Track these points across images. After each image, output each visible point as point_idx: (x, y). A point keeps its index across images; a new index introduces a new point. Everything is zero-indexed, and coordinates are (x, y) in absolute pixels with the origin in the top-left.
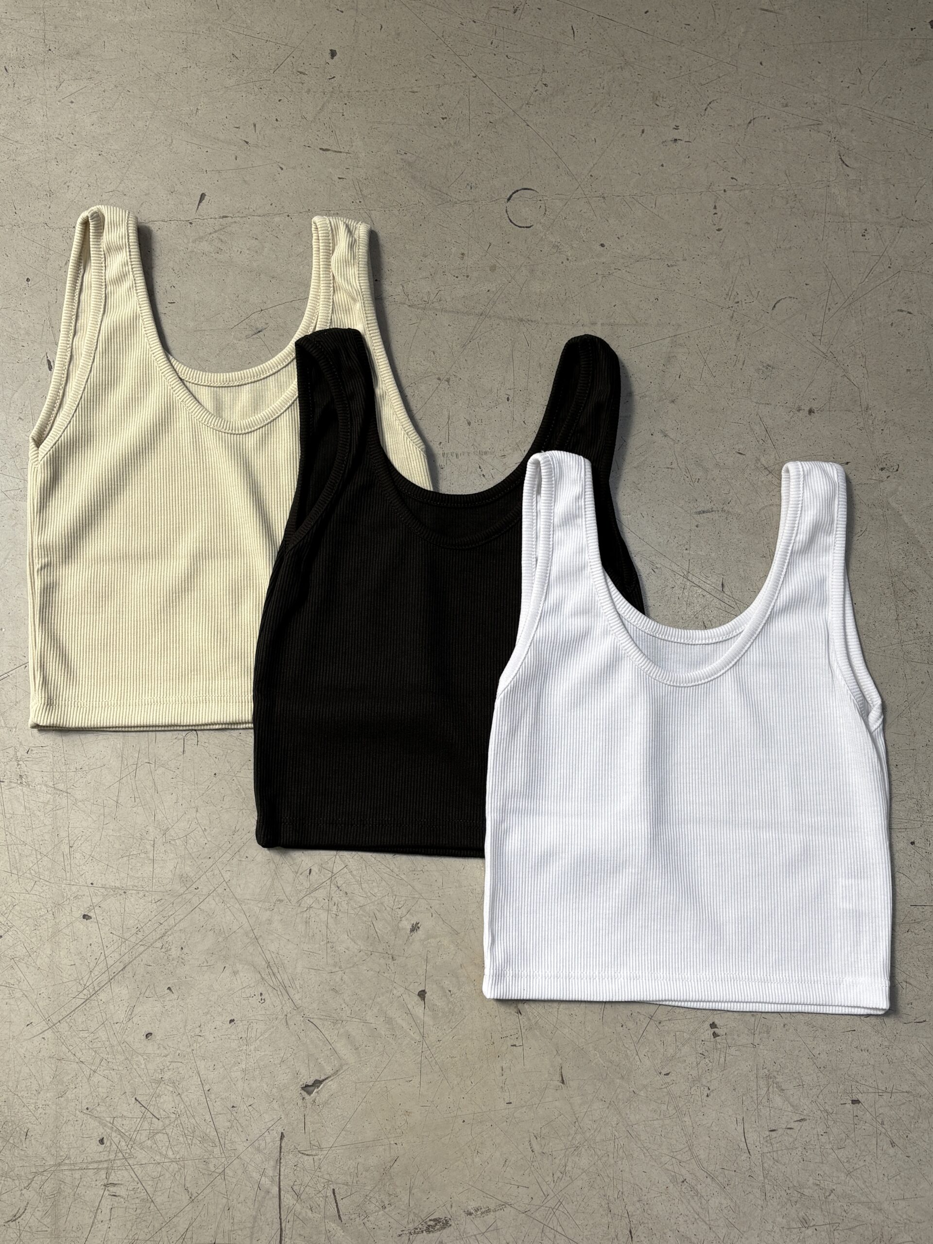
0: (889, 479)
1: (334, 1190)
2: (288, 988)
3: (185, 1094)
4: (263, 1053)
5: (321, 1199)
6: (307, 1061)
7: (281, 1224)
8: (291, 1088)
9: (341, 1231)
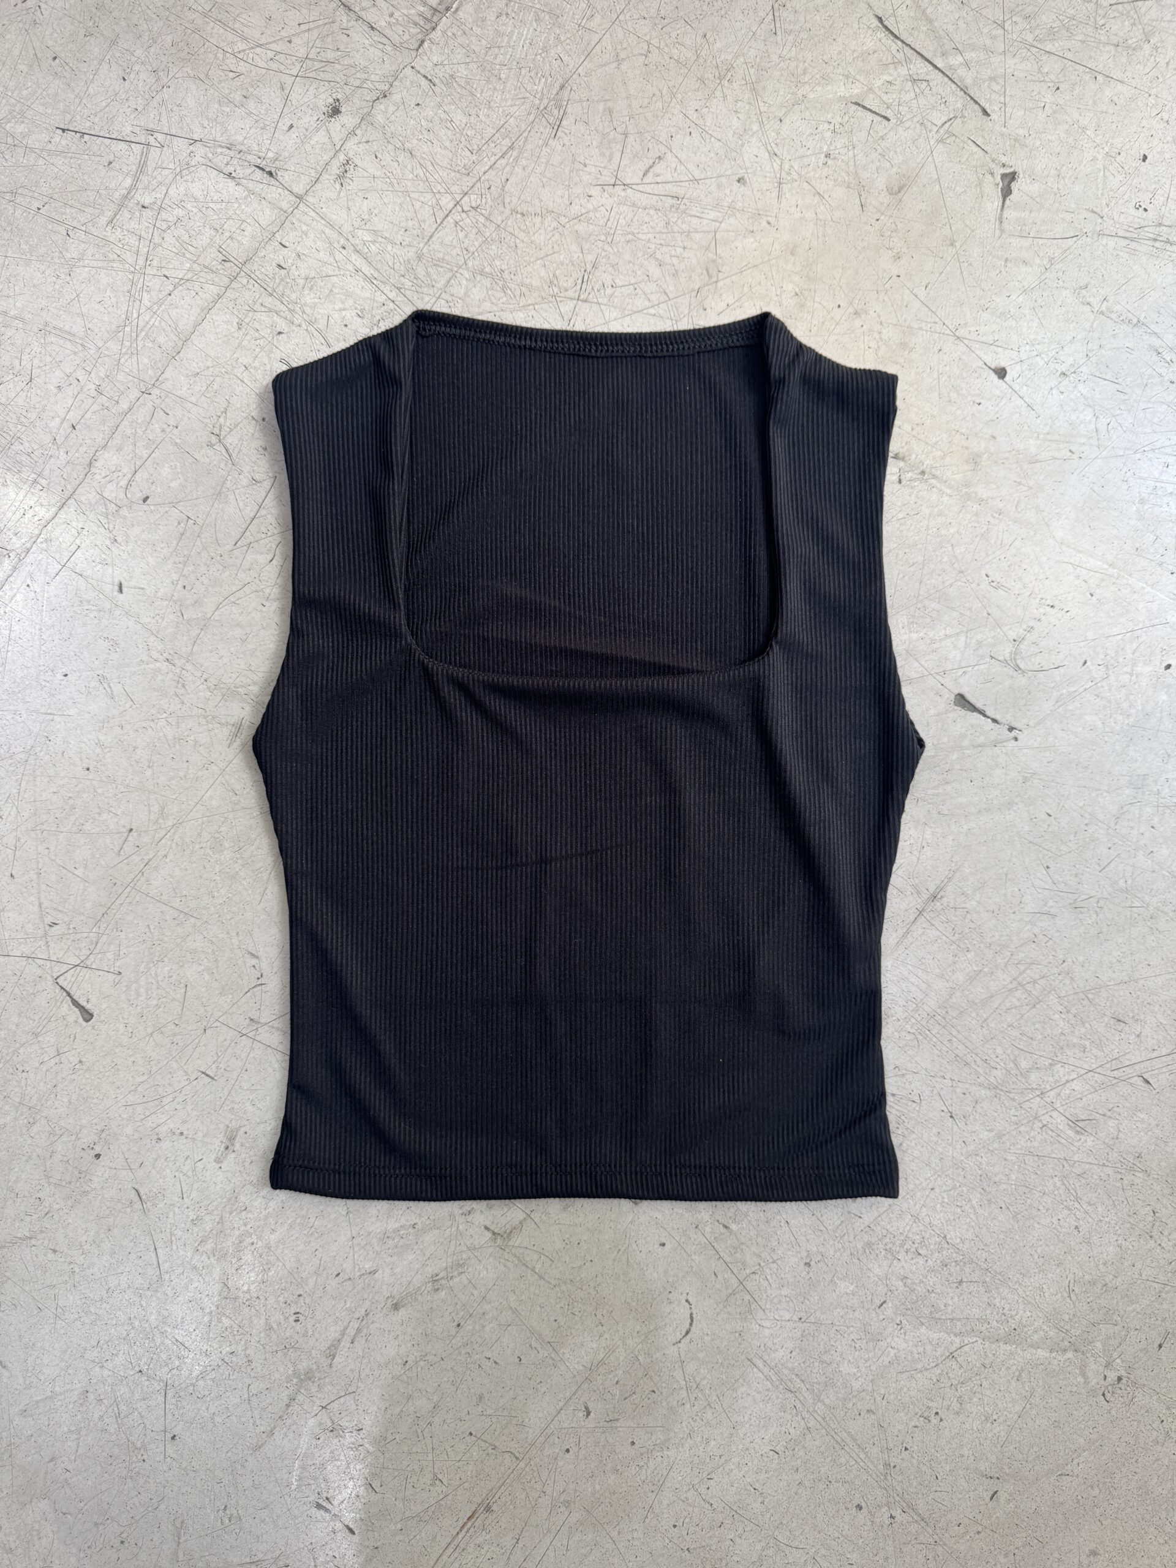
0: (1102, 1376)
1: (888, 120)
2: (1127, 242)
3: (1113, 52)
4: (1084, 162)
5: (891, 101)
6: (1038, 200)
7: (903, 41)
8: (1026, 161)
9: (842, 94)
